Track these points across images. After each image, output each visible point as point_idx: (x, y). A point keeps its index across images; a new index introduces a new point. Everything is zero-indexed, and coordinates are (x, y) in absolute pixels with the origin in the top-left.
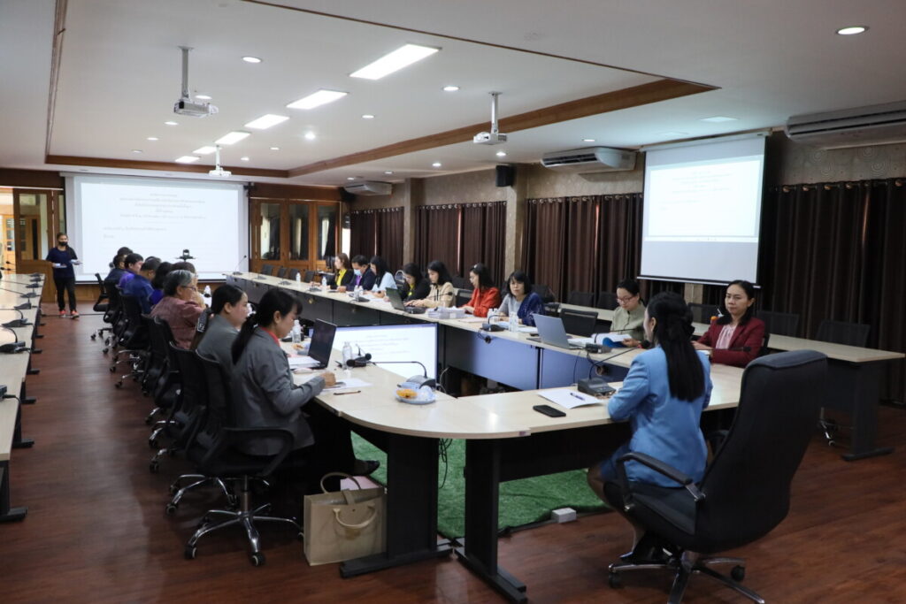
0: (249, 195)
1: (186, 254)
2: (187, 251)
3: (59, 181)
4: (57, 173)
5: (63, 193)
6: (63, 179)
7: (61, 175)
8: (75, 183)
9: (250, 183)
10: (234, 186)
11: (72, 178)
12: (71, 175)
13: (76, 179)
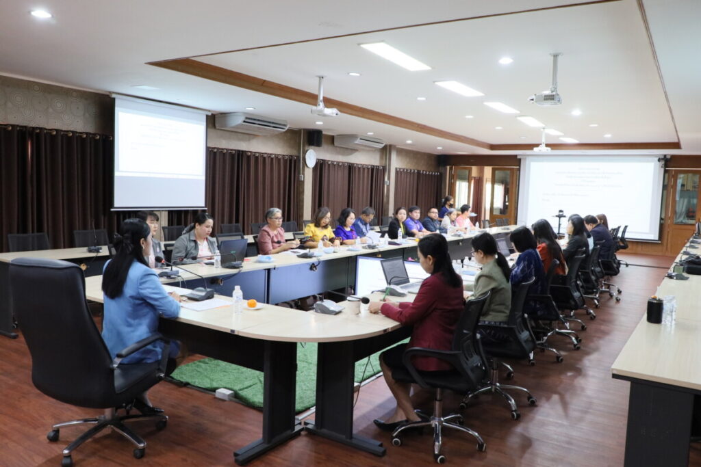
0: (666, 166)
1: (561, 213)
2: (561, 211)
3: (516, 161)
4: (516, 156)
5: (519, 170)
6: (520, 160)
7: (518, 157)
8: (527, 162)
9: (665, 156)
10: (650, 159)
11: (525, 159)
12: (524, 157)
13: (528, 159)
